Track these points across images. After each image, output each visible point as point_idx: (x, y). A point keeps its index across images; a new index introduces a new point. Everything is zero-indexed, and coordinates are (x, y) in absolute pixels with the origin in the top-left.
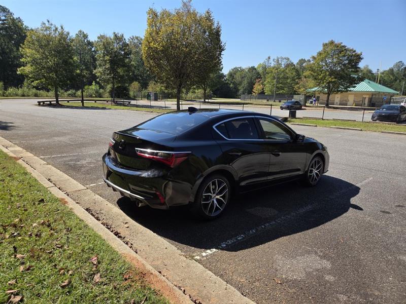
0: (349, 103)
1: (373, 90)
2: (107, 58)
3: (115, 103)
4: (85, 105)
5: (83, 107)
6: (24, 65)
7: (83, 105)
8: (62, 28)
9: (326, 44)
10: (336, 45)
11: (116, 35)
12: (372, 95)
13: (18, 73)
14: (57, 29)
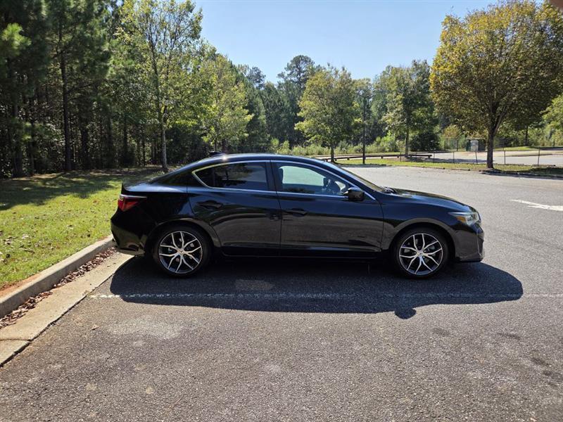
2: (400, 97)
3: (408, 158)
4: (366, 162)
5: (364, 165)
6: (302, 119)
7: (364, 162)
8: (344, 69)
11: (415, 65)
13: (295, 128)
14: (337, 72)
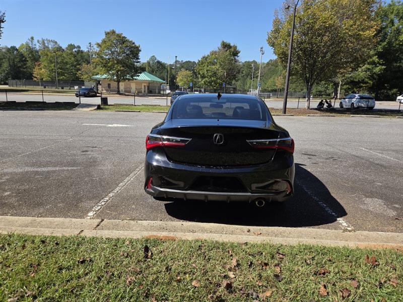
0: (132, 90)
1: (149, 79)
9: (108, 33)
10: (118, 35)
12: (149, 84)
